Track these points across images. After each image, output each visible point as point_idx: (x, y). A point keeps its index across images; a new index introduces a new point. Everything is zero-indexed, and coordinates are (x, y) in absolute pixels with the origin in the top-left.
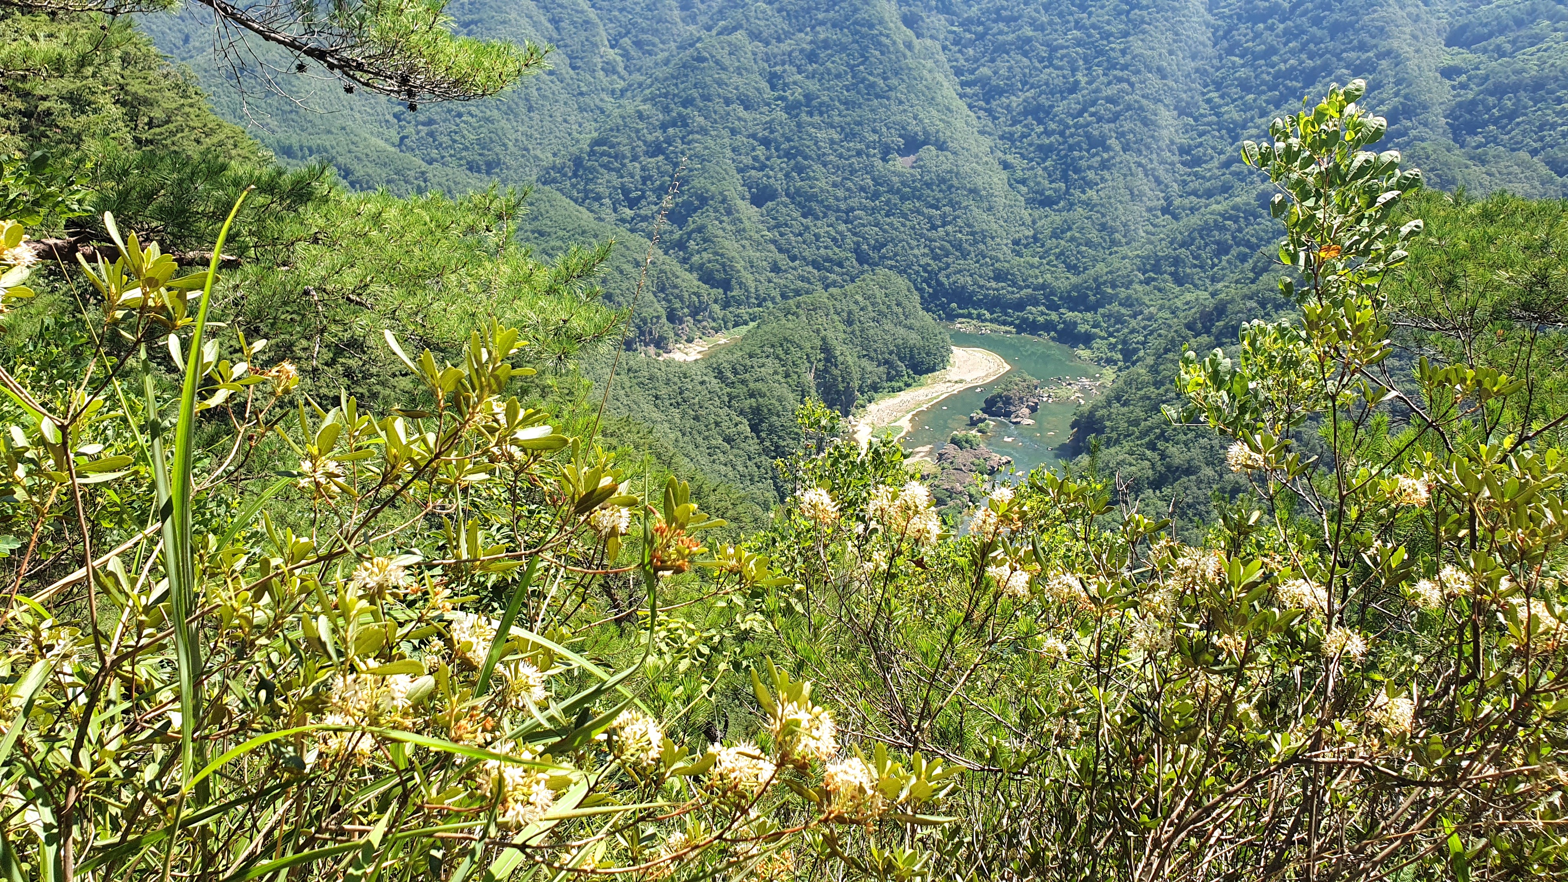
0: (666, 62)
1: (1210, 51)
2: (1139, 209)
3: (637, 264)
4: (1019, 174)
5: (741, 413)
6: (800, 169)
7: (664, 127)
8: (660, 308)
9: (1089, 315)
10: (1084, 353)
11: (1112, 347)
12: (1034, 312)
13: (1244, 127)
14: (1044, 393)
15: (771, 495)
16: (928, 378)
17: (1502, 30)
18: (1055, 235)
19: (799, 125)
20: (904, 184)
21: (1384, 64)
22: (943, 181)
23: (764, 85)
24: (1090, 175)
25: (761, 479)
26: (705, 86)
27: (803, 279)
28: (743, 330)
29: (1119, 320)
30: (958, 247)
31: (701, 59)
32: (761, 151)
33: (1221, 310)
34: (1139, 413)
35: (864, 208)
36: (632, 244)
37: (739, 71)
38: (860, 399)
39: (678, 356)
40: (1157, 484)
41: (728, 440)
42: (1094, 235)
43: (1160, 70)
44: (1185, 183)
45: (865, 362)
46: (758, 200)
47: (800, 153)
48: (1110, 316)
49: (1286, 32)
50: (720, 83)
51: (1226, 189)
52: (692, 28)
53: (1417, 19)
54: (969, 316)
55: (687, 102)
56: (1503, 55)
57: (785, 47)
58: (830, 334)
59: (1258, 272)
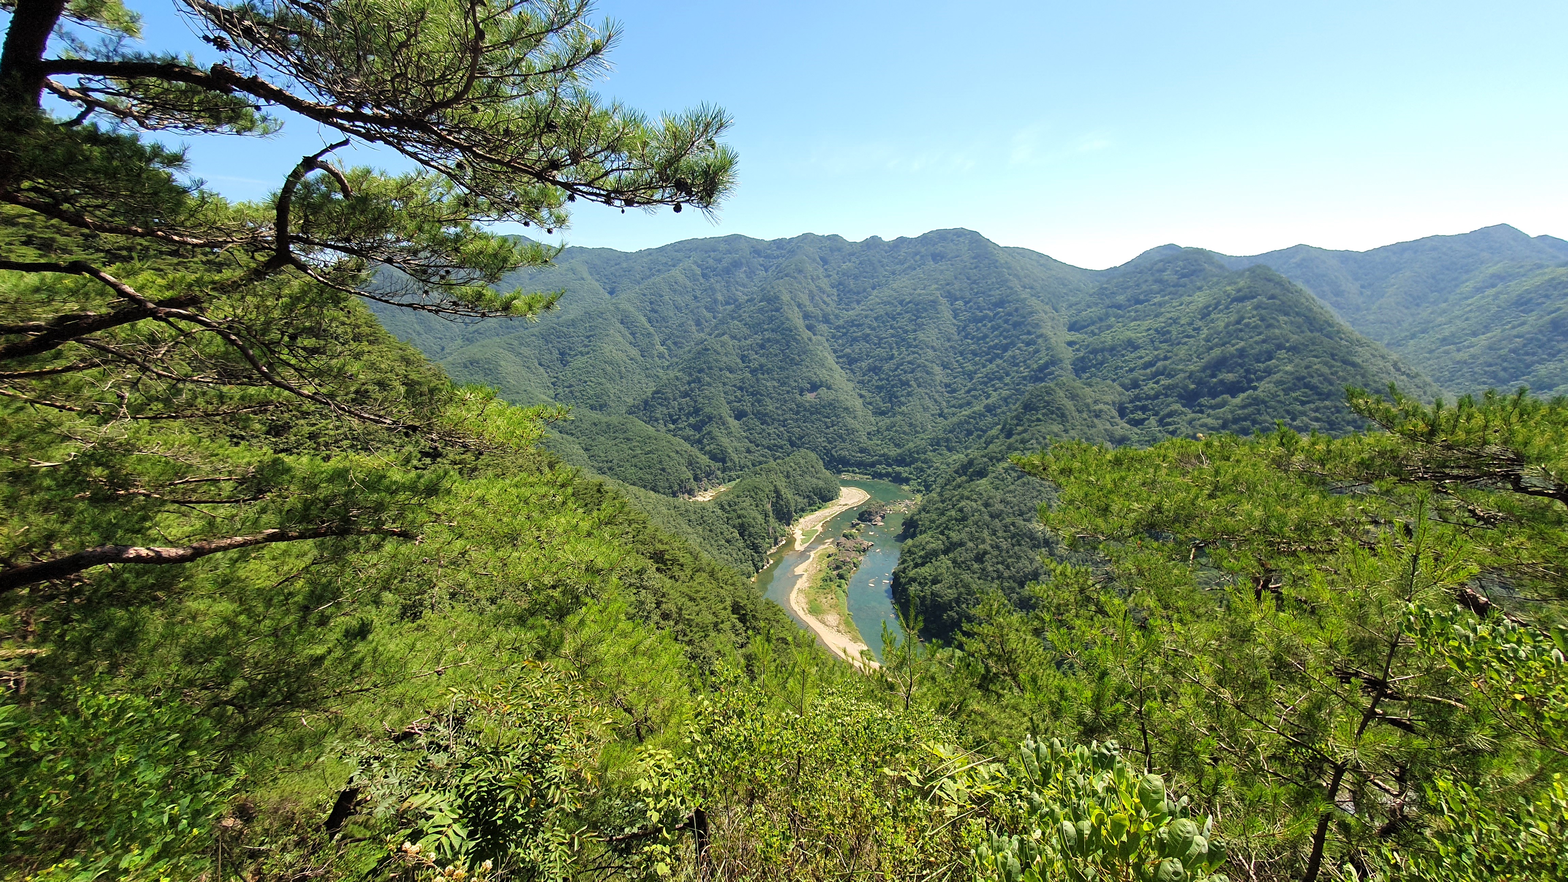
0: (690, 352)
1: (956, 337)
2: (927, 415)
3: (677, 452)
4: (868, 400)
5: (734, 527)
6: (759, 401)
7: (689, 383)
8: (690, 475)
9: (907, 469)
10: (906, 488)
11: (919, 484)
12: (880, 468)
13: (975, 373)
14: (887, 508)
15: (752, 568)
16: (829, 504)
17: (1093, 323)
18: (887, 429)
19: (757, 380)
20: (811, 406)
21: (1040, 341)
22: (831, 404)
23: (739, 361)
24: (903, 399)
25: (746, 561)
26: (709, 362)
27: (763, 456)
28: (733, 483)
29: (922, 470)
30: (841, 437)
31: (708, 350)
32: (739, 393)
33: (971, 463)
34: (934, 516)
35: (792, 419)
36: (674, 442)
37: (726, 355)
38: (796, 516)
39: (700, 499)
40: (946, 552)
41: (728, 541)
42: (906, 429)
43: (932, 347)
44: (948, 402)
45: (797, 497)
46: (738, 417)
47: (758, 393)
48: (916, 469)
49: (992, 327)
50: (717, 361)
51: (969, 404)
52: (702, 335)
53: (1053, 319)
54: (848, 471)
55: (701, 371)
56: (1095, 334)
57: (748, 342)
58: (778, 483)
59: (988, 443)
